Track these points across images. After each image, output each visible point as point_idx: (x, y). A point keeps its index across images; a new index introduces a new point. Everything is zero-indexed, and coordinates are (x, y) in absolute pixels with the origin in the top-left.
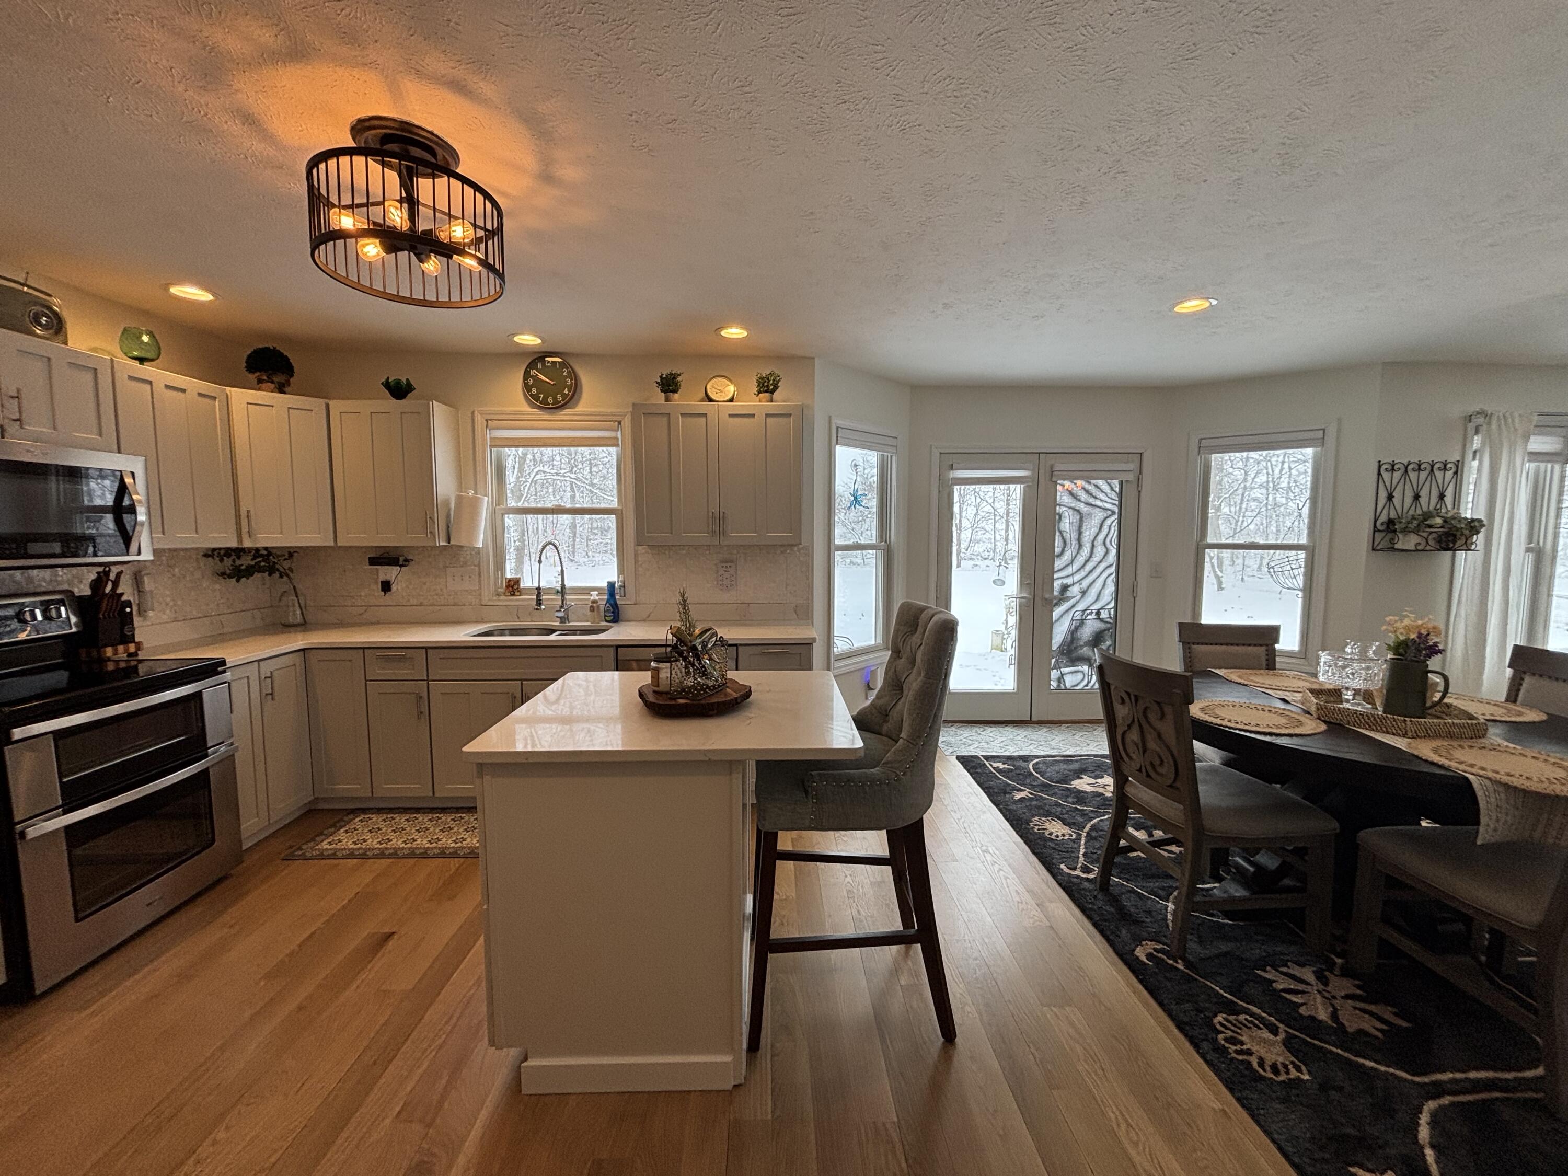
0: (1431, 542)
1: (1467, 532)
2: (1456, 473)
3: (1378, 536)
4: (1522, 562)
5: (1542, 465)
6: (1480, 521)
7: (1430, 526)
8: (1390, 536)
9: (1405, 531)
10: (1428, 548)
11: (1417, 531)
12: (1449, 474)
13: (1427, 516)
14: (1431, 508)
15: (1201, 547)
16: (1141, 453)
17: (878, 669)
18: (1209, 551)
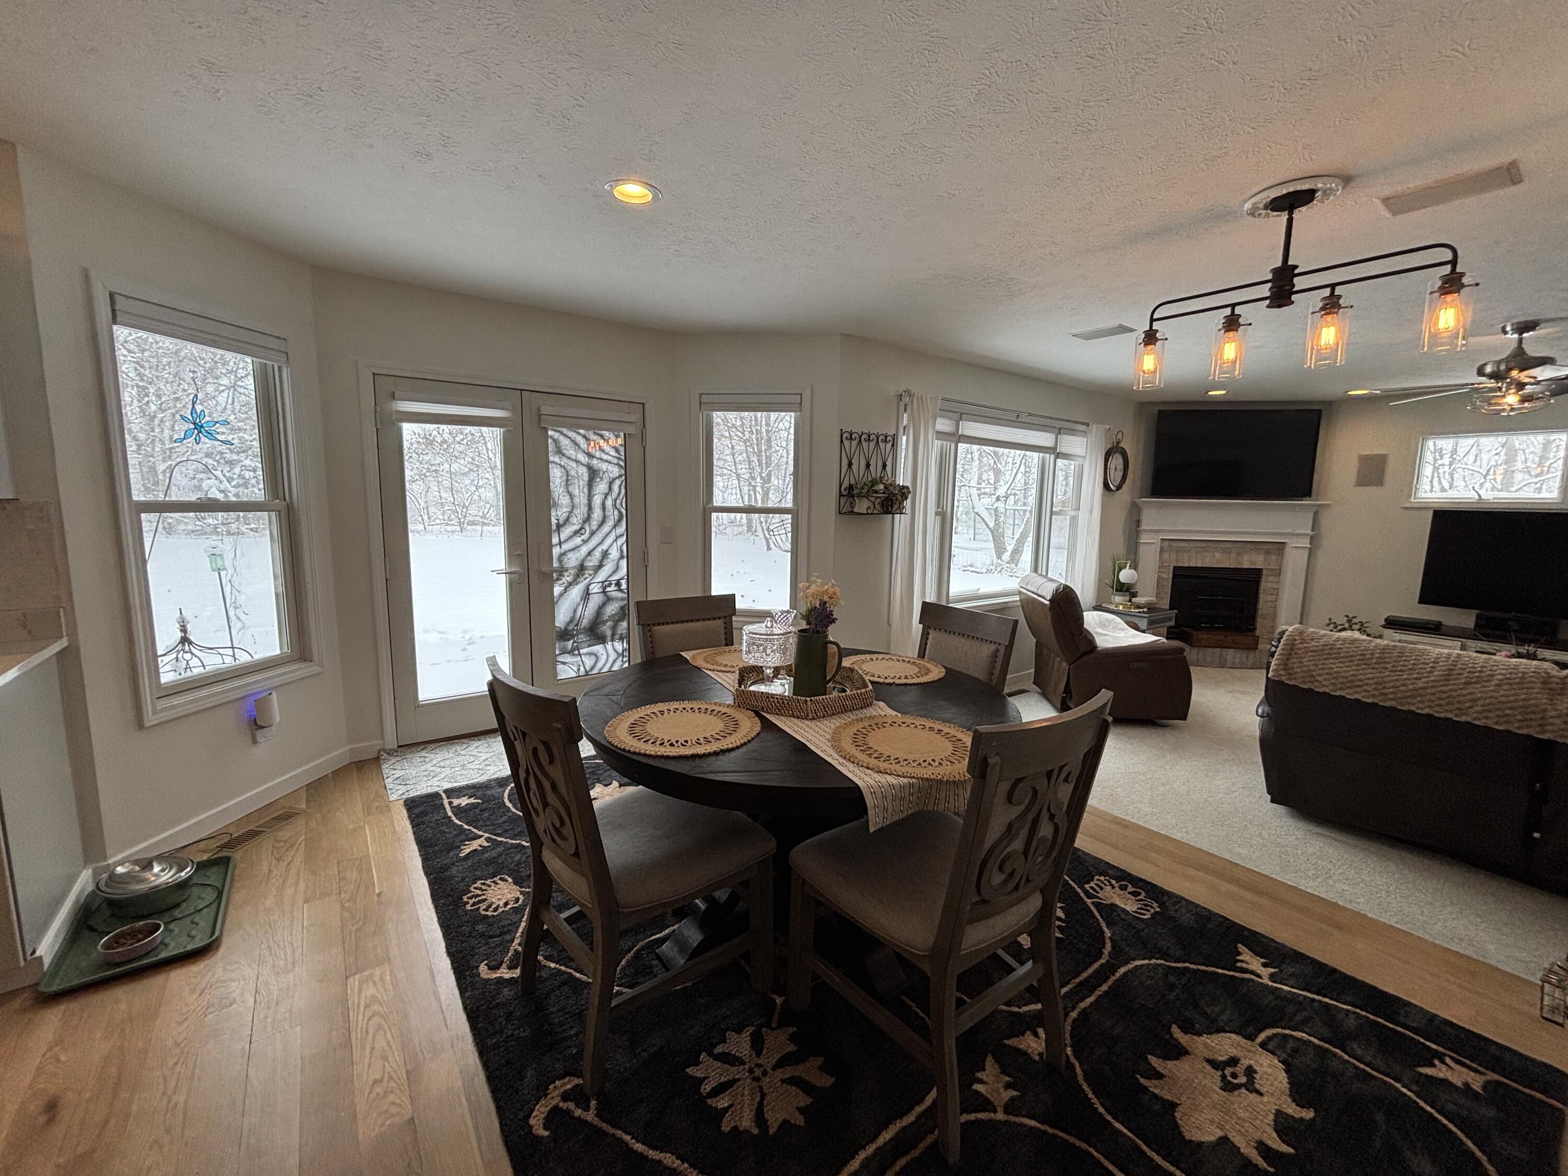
0: (878, 507)
1: (900, 498)
2: (893, 445)
3: (843, 500)
4: (933, 523)
5: (945, 443)
6: (907, 488)
7: (877, 492)
8: (850, 500)
9: (860, 496)
10: (875, 511)
11: (867, 496)
12: (889, 446)
13: (874, 482)
14: (878, 476)
15: (708, 509)
16: (643, 404)
17: (274, 694)
18: (714, 515)
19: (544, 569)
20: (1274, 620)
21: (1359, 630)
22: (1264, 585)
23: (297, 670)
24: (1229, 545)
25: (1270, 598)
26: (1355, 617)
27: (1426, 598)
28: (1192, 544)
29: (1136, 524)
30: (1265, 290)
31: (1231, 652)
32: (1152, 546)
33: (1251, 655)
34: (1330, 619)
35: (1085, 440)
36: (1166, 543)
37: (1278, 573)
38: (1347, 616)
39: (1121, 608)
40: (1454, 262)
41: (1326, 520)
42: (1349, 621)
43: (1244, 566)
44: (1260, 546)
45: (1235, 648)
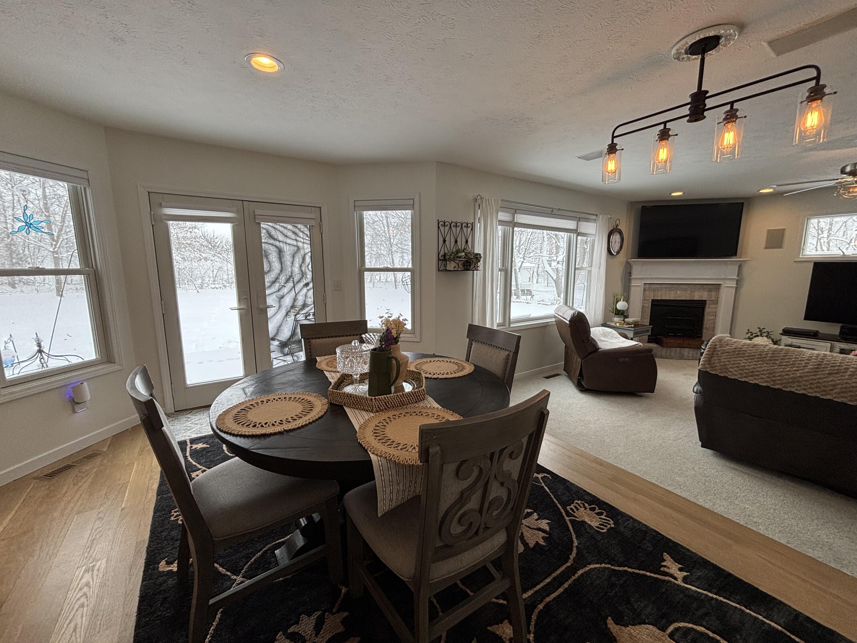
0: (461, 266)
1: (474, 260)
2: (472, 229)
3: (440, 262)
4: (499, 276)
5: (506, 227)
6: (480, 255)
7: (460, 257)
8: (444, 262)
9: (450, 260)
10: (459, 269)
11: (454, 260)
12: (469, 229)
13: (458, 251)
14: (463, 248)
15: (362, 270)
16: (320, 208)
17: (85, 384)
18: (366, 273)
19: (261, 306)
20: (713, 331)
21: (767, 336)
22: (707, 310)
23: (105, 368)
24: (686, 287)
25: (711, 318)
26: (764, 329)
27: (808, 317)
28: (663, 286)
29: (629, 275)
30: (686, 110)
31: (687, 350)
32: (639, 288)
34: (748, 330)
35: (595, 225)
36: (647, 286)
37: (716, 302)
38: (759, 328)
39: (618, 324)
40: (817, 78)
41: (746, 270)
42: (760, 331)
43: (695, 299)
44: (705, 287)
45: (689, 348)
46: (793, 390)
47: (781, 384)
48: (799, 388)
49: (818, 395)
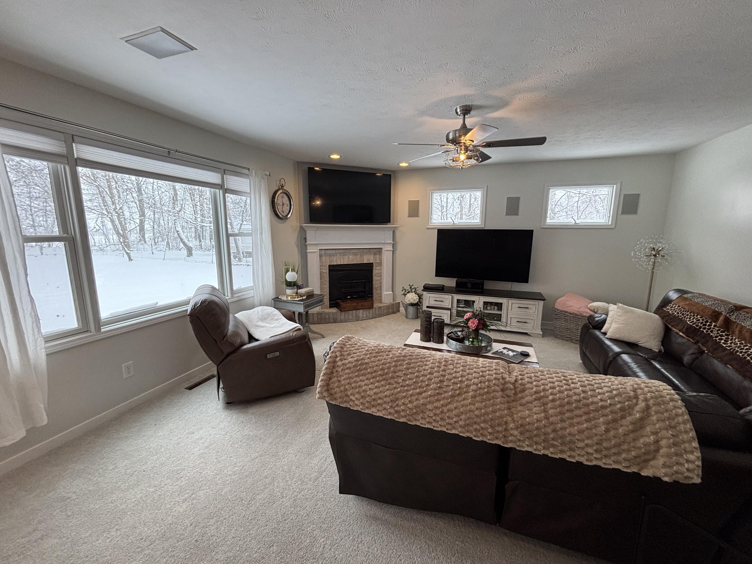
20: (381, 290)
22: (375, 272)
24: (356, 251)
25: (378, 278)
27: (439, 273)
28: (337, 251)
29: (304, 240)
31: (361, 311)
32: (315, 254)
33: (371, 311)
34: (403, 288)
35: (248, 180)
36: (323, 252)
37: (380, 264)
39: (289, 298)
41: (398, 234)
42: (411, 288)
43: (365, 262)
44: (372, 250)
45: (362, 309)
46: (418, 424)
47: (405, 417)
48: (424, 422)
49: (444, 429)
